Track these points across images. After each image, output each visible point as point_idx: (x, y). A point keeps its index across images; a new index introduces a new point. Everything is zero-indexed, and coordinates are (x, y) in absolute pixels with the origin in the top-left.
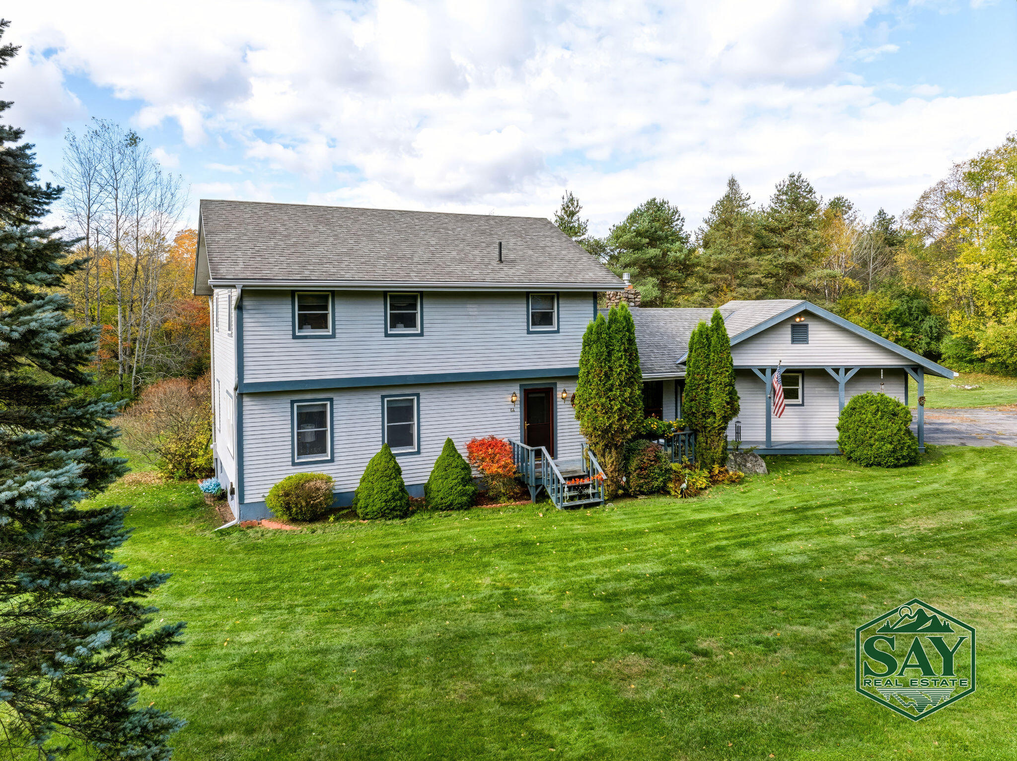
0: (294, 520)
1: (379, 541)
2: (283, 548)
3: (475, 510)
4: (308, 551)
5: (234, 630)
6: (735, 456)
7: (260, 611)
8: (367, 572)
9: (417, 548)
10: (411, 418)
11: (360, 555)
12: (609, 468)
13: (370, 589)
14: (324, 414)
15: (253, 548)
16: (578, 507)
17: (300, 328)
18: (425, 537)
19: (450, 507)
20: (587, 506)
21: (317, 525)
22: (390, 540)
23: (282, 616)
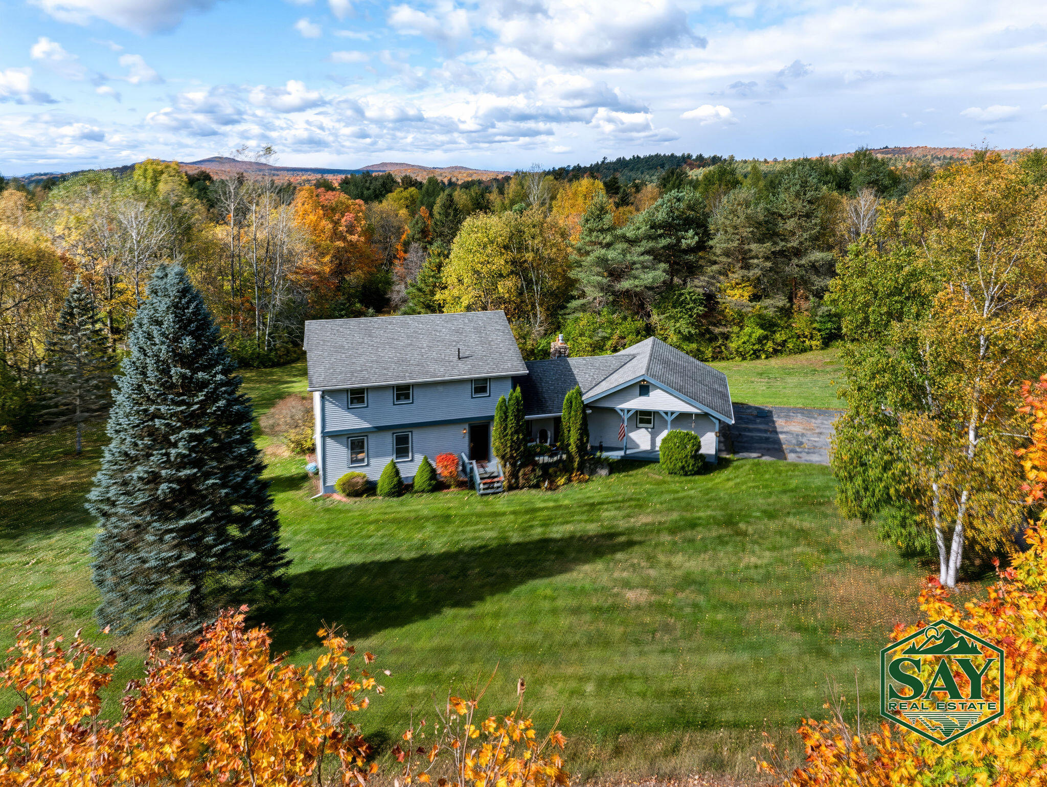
0: (349, 495)
1: (382, 510)
2: (340, 511)
3: (435, 494)
4: (350, 514)
5: (315, 552)
6: (591, 465)
7: (326, 544)
8: (372, 527)
9: (398, 516)
10: (408, 443)
11: (372, 518)
12: (507, 474)
13: (370, 537)
14: (363, 442)
15: (327, 510)
16: (488, 494)
17: (352, 403)
18: (405, 509)
19: (423, 491)
20: (493, 494)
21: (358, 499)
22: (388, 510)
23: (332, 546)
